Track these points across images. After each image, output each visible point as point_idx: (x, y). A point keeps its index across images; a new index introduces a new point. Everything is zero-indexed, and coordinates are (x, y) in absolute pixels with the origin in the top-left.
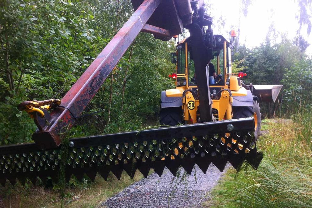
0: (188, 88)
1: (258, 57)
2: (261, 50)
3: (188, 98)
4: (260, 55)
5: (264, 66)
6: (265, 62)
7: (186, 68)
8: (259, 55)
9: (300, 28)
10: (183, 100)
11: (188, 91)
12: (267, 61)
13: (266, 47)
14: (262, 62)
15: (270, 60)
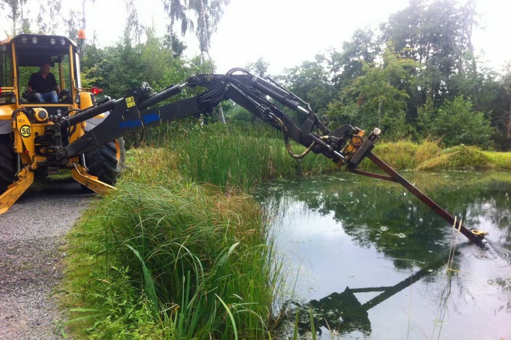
0: (19, 107)
1: (115, 62)
2: (119, 53)
3: (20, 121)
4: (118, 61)
5: (124, 76)
6: (126, 70)
7: (15, 79)
8: (116, 60)
9: (172, 23)
10: (12, 124)
11: (19, 111)
12: (128, 69)
13: (125, 49)
14: (121, 69)
15: (132, 67)
